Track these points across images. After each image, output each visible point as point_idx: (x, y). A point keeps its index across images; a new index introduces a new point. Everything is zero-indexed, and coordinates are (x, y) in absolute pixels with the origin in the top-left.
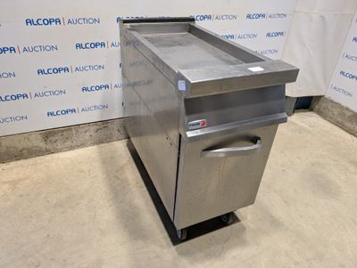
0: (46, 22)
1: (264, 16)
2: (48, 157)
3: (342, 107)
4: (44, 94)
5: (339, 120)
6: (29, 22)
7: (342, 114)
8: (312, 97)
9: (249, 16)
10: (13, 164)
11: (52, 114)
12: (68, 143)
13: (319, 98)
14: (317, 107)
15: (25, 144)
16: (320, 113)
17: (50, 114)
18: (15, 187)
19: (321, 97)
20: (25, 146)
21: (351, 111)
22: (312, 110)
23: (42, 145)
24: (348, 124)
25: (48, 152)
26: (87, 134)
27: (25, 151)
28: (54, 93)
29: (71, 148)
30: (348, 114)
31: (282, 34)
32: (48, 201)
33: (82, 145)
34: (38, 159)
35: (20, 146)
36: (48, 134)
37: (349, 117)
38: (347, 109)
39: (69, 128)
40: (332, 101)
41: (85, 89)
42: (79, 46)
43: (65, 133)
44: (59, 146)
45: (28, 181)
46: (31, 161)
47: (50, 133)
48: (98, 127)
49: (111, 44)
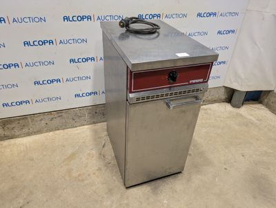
8: (261, 91)
9: (199, 15)
11: (7, 105)
12: (26, 130)
14: (266, 100)
16: (268, 106)
17: (5, 105)
19: (270, 91)
22: (261, 103)
25: (7, 138)
26: (43, 122)
28: (7, 87)
29: (29, 134)
31: (233, 31)
33: (39, 132)
36: (5, 123)
39: (24, 117)
41: (37, 83)
43: (21, 122)
44: (17, 133)
47: (7, 121)
48: (53, 116)
49: (58, 42)
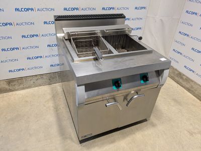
0: (26, 10)
2: (10, 93)
4: (6, 61)
5: (172, 75)
11: (11, 71)
17: (10, 71)
21: (178, 71)
23: (7, 87)
24: (176, 78)
25: (11, 91)
28: (12, 60)
29: (23, 89)
30: (177, 72)
32: (6, 118)
36: (10, 82)
38: (176, 70)
41: (29, 58)
43: (19, 81)
48: (37, 78)
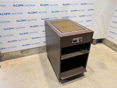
1: (85, 16)
3: (111, 42)
6: (17, 21)
7: (111, 44)
8: (102, 39)
10: (12, 60)
12: (28, 54)
13: (104, 39)
14: (104, 42)
15: (16, 54)
16: (104, 44)
18: (13, 67)
20: (16, 55)
22: (102, 43)
27: (16, 56)
33: (32, 54)
34: (19, 59)
35: (14, 55)
37: (113, 45)
39: (28, 49)
40: (108, 40)
42: (31, 27)
45: (16, 65)
46: (17, 59)
47: (23, 51)
49: (40, 26)
